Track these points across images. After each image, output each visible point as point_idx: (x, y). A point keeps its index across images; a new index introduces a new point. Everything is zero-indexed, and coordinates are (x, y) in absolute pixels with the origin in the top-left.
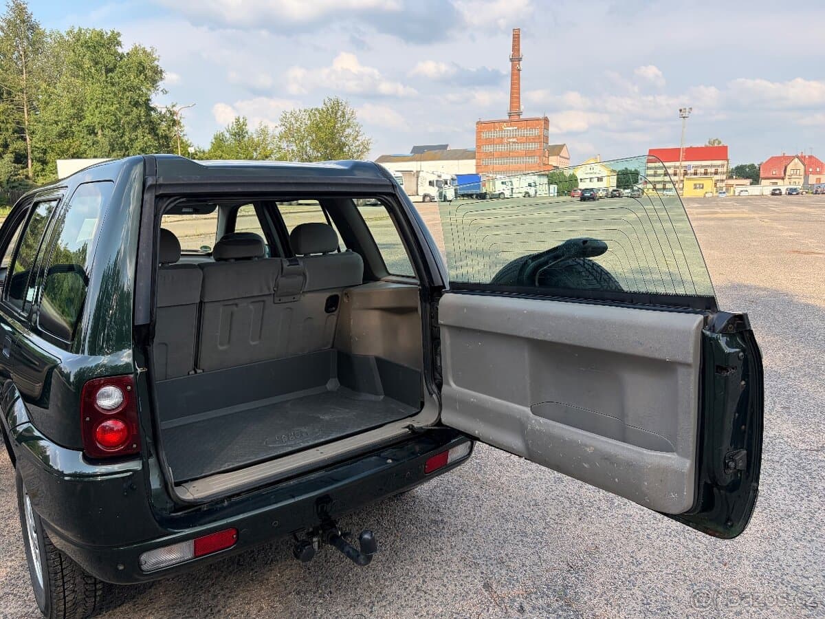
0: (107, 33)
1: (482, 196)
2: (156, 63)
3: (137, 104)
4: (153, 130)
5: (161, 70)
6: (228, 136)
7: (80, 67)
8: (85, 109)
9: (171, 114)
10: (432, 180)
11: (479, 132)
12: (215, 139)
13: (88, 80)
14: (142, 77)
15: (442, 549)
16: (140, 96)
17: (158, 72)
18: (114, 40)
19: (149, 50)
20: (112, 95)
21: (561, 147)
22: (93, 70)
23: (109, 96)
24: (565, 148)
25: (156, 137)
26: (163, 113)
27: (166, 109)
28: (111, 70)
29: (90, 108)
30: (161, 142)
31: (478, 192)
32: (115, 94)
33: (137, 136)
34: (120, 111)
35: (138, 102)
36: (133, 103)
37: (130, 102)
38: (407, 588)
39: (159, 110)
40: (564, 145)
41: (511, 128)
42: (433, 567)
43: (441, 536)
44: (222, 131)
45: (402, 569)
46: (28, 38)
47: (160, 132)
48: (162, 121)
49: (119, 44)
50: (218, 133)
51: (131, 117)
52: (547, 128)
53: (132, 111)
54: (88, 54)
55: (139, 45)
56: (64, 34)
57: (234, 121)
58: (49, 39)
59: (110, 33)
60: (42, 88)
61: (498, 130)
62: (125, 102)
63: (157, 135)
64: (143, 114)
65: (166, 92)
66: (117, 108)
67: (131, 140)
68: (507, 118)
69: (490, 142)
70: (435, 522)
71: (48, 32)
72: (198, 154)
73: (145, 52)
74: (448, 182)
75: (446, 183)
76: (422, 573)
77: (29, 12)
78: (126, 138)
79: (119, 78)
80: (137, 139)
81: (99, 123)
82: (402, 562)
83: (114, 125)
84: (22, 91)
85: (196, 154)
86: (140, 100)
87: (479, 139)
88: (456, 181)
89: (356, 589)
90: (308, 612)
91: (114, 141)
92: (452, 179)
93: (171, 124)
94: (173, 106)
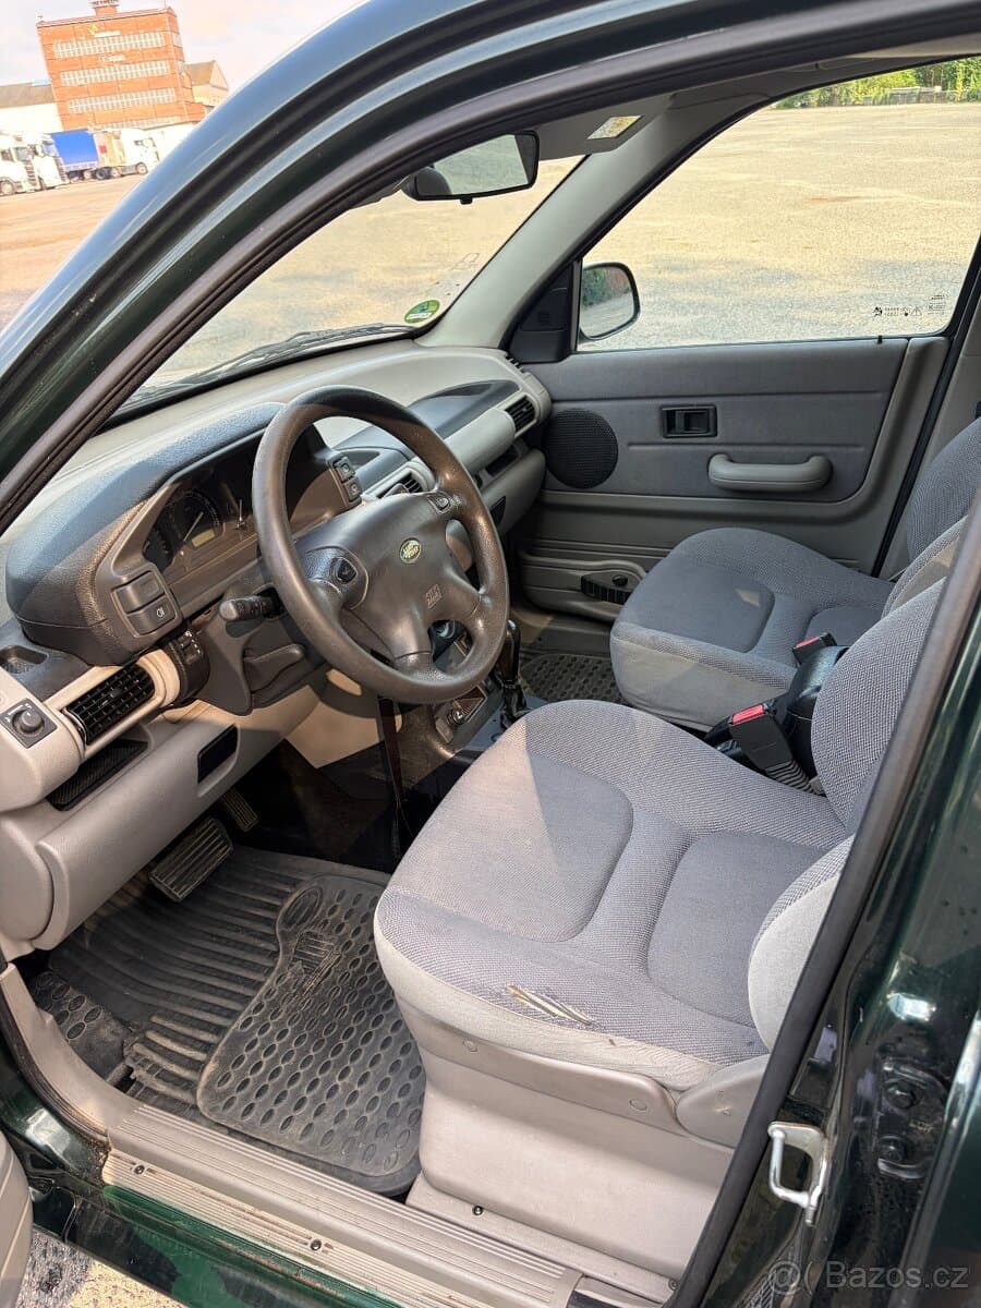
1: (105, 174)
10: (6, 148)
11: (47, 47)
21: (209, 66)
24: (215, 65)
31: (96, 165)
40: (214, 61)
41: (109, 34)
52: (175, 30)
61: (83, 38)
68: (92, 13)
69: (74, 64)
74: (39, 149)
75: (36, 153)
87: (50, 60)
88: (53, 146)
92: (46, 143)
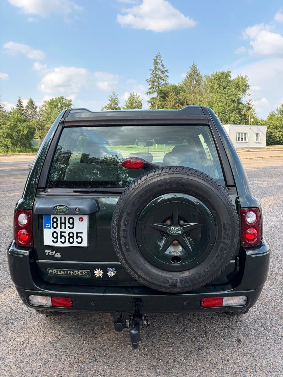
0: (225, 73)
2: (247, 82)
3: (234, 101)
4: (239, 113)
5: (249, 85)
6: (277, 112)
7: (213, 88)
8: (213, 105)
9: (248, 104)
12: (270, 114)
13: (216, 93)
14: (238, 89)
15: (228, 361)
16: (236, 98)
17: (247, 86)
18: (228, 75)
19: (244, 77)
20: (224, 99)
22: (218, 89)
23: (223, 99)
25: (240, 115)
26: (245, 104)
27: (246, 103)
28: (225, 88)
29: (215, 105)
30: (242, 117)
32: (225, 98)
33: (232, 115)
34: (226, 105)
35: (234, 100)
36: (232, 101)
37: (231, 101)
38: (186, 374)
39: (243, 103)
42: (212, 370)
43: (234, 352)
44: (274, 110)
45: (194, 361)
46: (195, 79)
47: (242, 113)
48: (244, 108)
49: (230, 76)
50: (272, 112)
51: (230, 107)
53: (231, 105)
54: (217, 82)
55: (240, 76)
56: (210, 76)
57: (281, 105)
58: (203, 79)
59: (226, 72)
60: (198, 98)
62: (229, 101)
63: (241, 114)
64: (236, 105)
65: (250, 95)
66: (225, 104)
67: (229, 117)
70: (239, 341)
71: (203, 76)
72: (261, 122)
73: (242, 78)
76: (203, 370)
77: (197, 69)
78: (227, 117)
79: (228, 91)
80: (232, 117)
81: (217, 111)
82: (198, 357)
83: (223, 111)
84: (191, 101)
85: (259, 122)
86: (235, 100)
89: (160, 360)
90: (127, 360)
91: (222, 118)
93: (248, 109)
94: (250, 101)
